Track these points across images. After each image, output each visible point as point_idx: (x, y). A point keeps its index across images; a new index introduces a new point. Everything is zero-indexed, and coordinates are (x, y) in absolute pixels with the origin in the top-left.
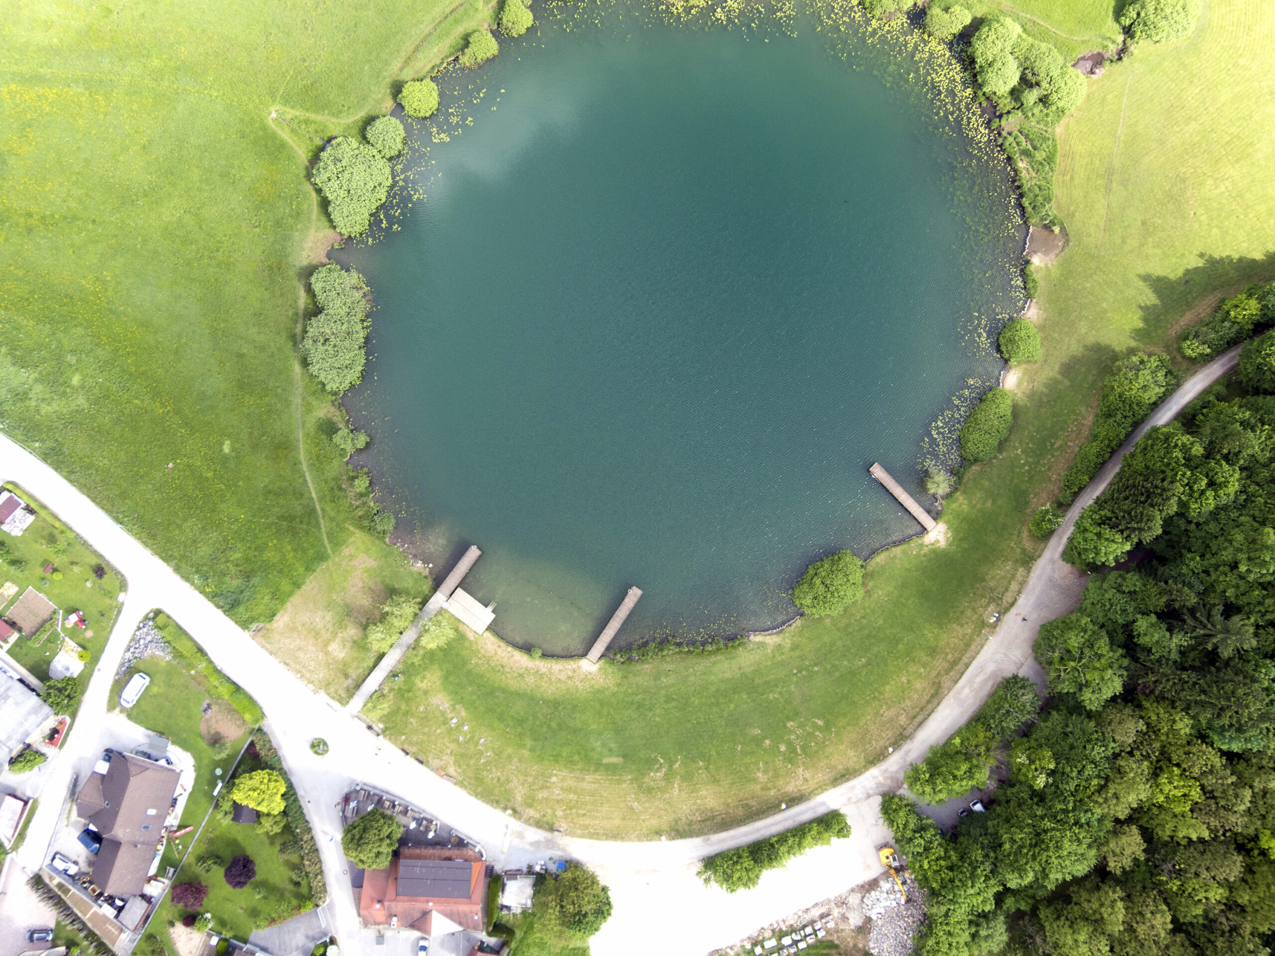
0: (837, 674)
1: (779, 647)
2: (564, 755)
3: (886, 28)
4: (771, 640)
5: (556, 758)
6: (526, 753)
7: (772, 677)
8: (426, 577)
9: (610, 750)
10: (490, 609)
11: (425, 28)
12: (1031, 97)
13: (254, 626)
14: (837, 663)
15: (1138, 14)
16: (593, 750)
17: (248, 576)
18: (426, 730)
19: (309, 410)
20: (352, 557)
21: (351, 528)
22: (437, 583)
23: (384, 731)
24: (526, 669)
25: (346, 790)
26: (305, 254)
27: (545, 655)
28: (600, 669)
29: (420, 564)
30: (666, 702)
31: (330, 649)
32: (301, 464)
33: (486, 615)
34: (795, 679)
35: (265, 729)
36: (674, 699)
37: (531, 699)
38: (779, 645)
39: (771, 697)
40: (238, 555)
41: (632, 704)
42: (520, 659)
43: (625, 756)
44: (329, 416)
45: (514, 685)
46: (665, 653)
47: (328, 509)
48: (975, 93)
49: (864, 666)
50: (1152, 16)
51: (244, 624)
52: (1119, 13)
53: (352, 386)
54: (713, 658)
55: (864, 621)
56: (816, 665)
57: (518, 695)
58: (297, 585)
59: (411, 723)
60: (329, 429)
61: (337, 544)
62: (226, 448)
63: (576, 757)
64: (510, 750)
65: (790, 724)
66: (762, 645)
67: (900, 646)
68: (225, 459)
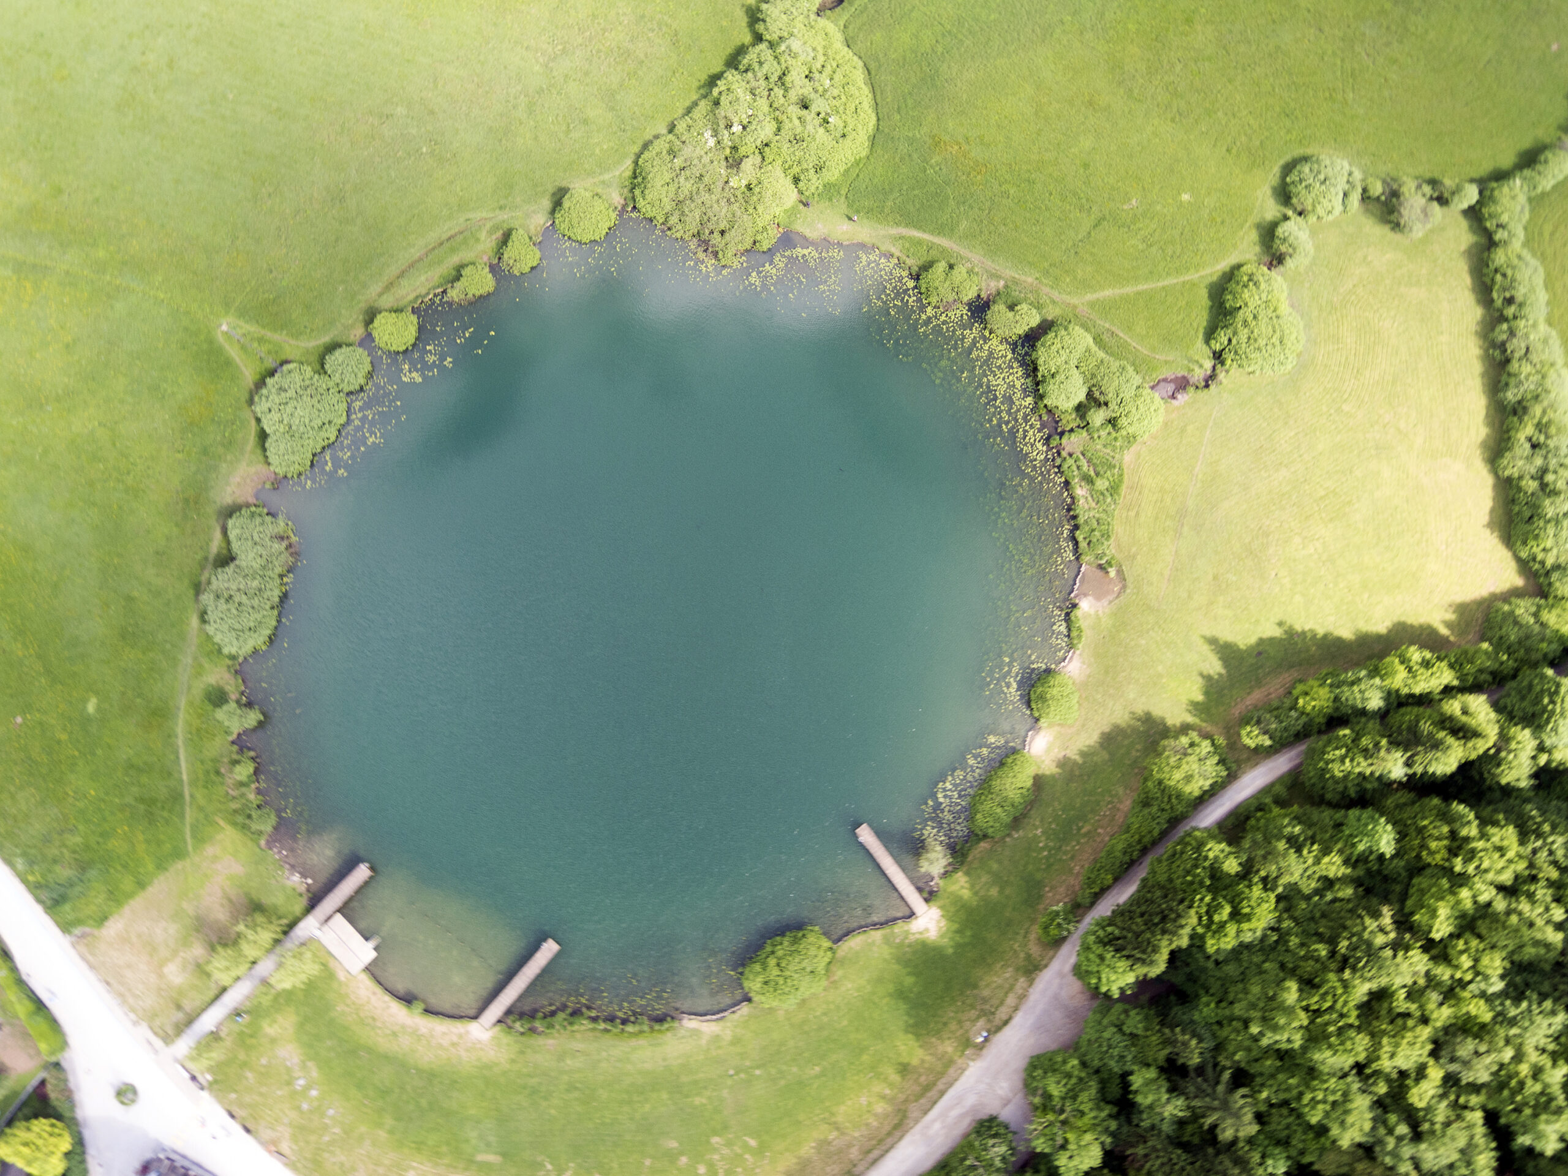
0: (783, 1082)
1: (717, 1038)
2: (430, 1143)
3: (943, 318)
4: (707, 1027)
5: (419, 1146)
6: (382, 1134)
7: (701, 1075)
8: (301, 895)
9: (488, 1145)
10: (370, 945)
11: (415, 253)
12: (1097, 417)
13: (77, 931)
14: (784, 1068)
15: (1230, 340)
16: (467, 1141)
17: (83, 867)
18: (264, 1090)
19: (199, 671)
20: (215, 859)
21: (222, 823)
22: (314, 901)
23: (211, 1084)
24: (403, 1026)
25: (149, 1155)
26: (229, 490)
27: (428, 1011)
28: (494, 1038)
29: (296, 878)
30: (568, 1091)
31: (166, 970)
32: (176, 737)
33: (367, 952)
34: (729, 1082)
35: (64, 1064)
36: (576, 1088)
37: (400, 1064)
38: (718, 1036)
39: (698, 1101)
40: (78, 839)
41: (524, 1088)
42: (397, 1010)
43: (504, 1155)
44: (221, 683)
45: (383, 1044)
46: (575, 1027)
47: (198, 796)
48: (1036, 403)
49: (817, 1077)
50: (1244, 345)
51: (65, 927)
52: (1210, 334)
53: (255, 652)
54: (634, 1042)
55: (825, 1019)
56: (758, 1067)
57: (387, 1058)
58: (141, 885)
59: (246, 1078)
60: (217, 698)
61: (200, 839)
62: (91, 707)
63: (444, 1149)
64: (363, 1129)
65: (715, 1140)
66: (696, 1032)
67: (865, 1058)
68: (86, 720)
